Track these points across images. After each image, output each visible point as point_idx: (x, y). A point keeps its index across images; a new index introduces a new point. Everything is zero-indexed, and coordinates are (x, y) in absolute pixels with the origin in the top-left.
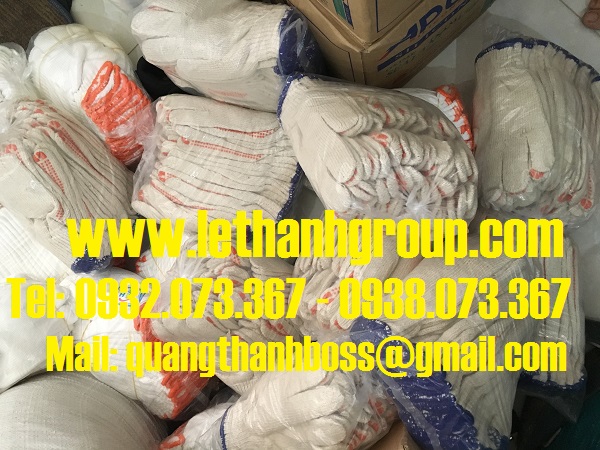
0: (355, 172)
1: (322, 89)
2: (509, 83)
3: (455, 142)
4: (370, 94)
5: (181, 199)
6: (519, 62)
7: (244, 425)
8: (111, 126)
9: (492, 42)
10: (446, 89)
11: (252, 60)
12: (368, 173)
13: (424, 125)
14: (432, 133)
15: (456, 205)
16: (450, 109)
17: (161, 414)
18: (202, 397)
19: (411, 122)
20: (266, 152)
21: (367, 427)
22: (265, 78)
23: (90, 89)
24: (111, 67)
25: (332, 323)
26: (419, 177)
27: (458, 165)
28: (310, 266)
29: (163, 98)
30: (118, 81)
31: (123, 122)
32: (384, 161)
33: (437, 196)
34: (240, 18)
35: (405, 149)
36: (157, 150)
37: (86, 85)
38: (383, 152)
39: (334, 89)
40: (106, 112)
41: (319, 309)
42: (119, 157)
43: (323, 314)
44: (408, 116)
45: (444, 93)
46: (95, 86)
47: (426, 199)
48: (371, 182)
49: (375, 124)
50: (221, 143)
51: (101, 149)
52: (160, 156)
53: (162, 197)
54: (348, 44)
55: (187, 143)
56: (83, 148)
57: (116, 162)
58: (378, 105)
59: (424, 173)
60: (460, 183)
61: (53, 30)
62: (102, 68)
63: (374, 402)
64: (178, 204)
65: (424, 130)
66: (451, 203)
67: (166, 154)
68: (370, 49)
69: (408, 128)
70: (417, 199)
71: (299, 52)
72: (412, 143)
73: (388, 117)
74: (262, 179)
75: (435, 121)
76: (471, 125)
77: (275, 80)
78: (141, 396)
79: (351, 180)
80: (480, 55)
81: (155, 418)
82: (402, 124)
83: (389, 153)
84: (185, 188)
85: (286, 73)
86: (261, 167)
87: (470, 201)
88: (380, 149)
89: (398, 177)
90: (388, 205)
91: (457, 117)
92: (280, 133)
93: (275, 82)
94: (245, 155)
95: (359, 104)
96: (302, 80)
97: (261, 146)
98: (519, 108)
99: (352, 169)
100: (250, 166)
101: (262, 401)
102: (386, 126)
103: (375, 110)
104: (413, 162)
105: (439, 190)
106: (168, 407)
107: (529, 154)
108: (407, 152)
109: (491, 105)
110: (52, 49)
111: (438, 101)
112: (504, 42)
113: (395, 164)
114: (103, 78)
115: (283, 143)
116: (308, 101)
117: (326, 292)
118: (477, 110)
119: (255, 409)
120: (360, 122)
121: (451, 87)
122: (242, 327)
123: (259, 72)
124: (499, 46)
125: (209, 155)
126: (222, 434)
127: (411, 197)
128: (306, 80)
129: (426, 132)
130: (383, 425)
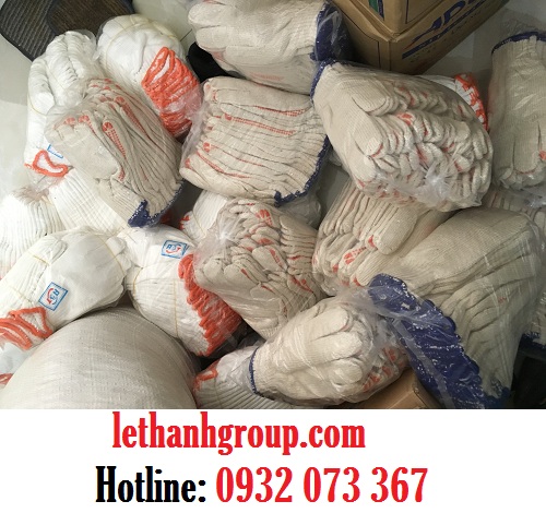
0: (382, 146)
1: (352, 73)
2: (523, 72)
3: (472, 123)
4: (395, 79)
5: (222, 167)
6: (533, 53)
7: (270, 363)
8: (165, 103)
9: (509, 35)
10: (463, 76)
11: (292, 47)
12: (393, 148)
13: (445, 107)
14: (452, 115)
15: (471, 179)
16: (468, 95)
17: (197, 351)
18: (232, 340)
19: (433, 104)
20: (297, 128)
21: (380, 371)
22: (301, 64)
23: (149, 70)
24: (167, 52)
25: (352, 280)
26: (438, 152)
27: (475, 144)
28: (333, 230)
29: (210, 80)
30: (173, 64)
31: (176, 100)
32: (408, 137)
33: (453, 171)
34: (283, 10)
35: (428, 127)
36: (203, 124)
37: (146, 66)
38: (407, 130)
39: (363, 73)
40: (162, 91)
41: (340, 267)
42: (170, 129)
43: (344, 272)
44: (430, 99)
45: (462, 80)
46: (154, 68)
47: (443, 172)
48: (395, 156)
49: (400, 105)
50: (259, 120)
51: (156, 123)
52: (206, 130)
53: (205, 164)
54: (378, 34)
55: (229, 119)
56: (141, 120)
57: (168, 135)
58: (403, 88)
59: (444, 149)
60: (476, 160)
61: (119, 19)
62: (160, 53)
63: (387, 350)
64: (219, 172)
65: (443, 111)
66: (466, 178)
67: (211, 128)
68: (398, 39)
69: (429, 110)
70: (436, 172)
71: (333, 41)
72: (434, 123)
73: (412, 99)
74: (293, 153)
75: (454, 104)
76: (486, 110)
77: (310, 65)
78: (181, 334)
79: (378, 152)
80: (497, 47)
81: (191, 354)
82: (424, 106)
83: (413, 130)
84: (225, 158)
85: (321, 59)
86: (292, 142)
87: (484, 176)
88: (405, 126)
89: (419, 152)
90: (409, 177)
91: (473, 102)
92: (311, 112)
93: (310, 67)
94: (279, 131)
95: (387, 87)
96: (334, 66)
97: (293, 124)
98: (532, 96)
99: (379, 143)
100: (283, 141)
101: (288, 343)
102: (410, 107)
103: (401, 93)
104: (434, 140)
105: (456, 165)
106: (203, 346)
107: (540, 137)
108: (429, 130)
109: (506, 91)
110: (118, 36)
111: (457, 87)
112: (520, 35)
113: (418, 141)
114: (160, 61)
115: (312, 122)
116: (339, 84)
117: (347, 252)
118: (492, 96)
119: (281, 350)
120: (386, 102)
121: (469, 75)
122: (271, 280)
123: (297, 59)
124: (516, 38)
125: (248, 130)
126: (251, 371)
127: (430, 171)
128: (338, 65)
129: (446, 113)
130: (395, 370)
